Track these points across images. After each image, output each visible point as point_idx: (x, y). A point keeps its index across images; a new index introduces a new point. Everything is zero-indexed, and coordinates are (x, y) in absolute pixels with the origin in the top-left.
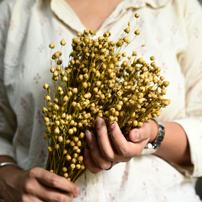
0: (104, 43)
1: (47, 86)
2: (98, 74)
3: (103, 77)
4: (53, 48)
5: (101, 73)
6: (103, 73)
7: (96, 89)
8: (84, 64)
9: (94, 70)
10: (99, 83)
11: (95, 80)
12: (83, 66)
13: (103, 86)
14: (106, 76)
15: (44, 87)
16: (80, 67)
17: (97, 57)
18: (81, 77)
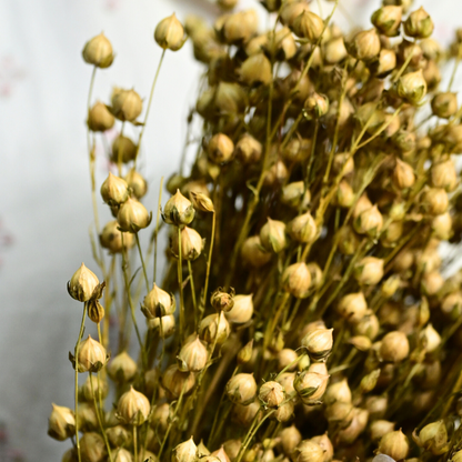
0: (405, 44)
1: (89, 283)
2: (371, 218)
3: (394, 233)
4: (106, 63)
5: (384, 211)
6: (398, 210)
7: (356, 304)
8: (288, 162)
9: (347, 195)
10: (373, 269)
11: (350, 248)
12: (281, 170)
13: (393, 286)
14: (408, 227)
15: (75, 292)
16: (266, 175)
17: (371, 122)
18: (275, 231)
